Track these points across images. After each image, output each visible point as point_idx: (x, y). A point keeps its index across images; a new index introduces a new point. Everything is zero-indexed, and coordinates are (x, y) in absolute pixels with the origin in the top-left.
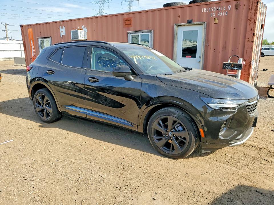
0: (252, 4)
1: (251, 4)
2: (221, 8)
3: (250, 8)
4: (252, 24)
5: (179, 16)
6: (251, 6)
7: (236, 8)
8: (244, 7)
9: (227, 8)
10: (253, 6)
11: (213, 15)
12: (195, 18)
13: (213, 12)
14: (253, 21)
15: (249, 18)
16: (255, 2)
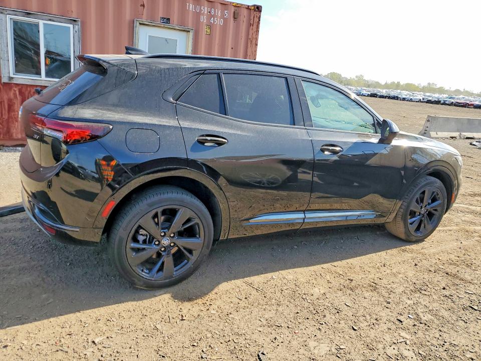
0: (254, 18)
1: (252, 18)
2: (215, 12)
3: (252, 23)
4: (254, 46)
5: (143, 6)
6: (252, 20)
7: (235, 18)
8: (245, 20)
9: (222, 13)
10: (255, 21)
11: (204, 19)
12: (175, 18)
13: (203, 14)
14: (254, 41)
15: (250, 36)
16: (257, 16)
